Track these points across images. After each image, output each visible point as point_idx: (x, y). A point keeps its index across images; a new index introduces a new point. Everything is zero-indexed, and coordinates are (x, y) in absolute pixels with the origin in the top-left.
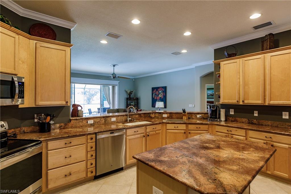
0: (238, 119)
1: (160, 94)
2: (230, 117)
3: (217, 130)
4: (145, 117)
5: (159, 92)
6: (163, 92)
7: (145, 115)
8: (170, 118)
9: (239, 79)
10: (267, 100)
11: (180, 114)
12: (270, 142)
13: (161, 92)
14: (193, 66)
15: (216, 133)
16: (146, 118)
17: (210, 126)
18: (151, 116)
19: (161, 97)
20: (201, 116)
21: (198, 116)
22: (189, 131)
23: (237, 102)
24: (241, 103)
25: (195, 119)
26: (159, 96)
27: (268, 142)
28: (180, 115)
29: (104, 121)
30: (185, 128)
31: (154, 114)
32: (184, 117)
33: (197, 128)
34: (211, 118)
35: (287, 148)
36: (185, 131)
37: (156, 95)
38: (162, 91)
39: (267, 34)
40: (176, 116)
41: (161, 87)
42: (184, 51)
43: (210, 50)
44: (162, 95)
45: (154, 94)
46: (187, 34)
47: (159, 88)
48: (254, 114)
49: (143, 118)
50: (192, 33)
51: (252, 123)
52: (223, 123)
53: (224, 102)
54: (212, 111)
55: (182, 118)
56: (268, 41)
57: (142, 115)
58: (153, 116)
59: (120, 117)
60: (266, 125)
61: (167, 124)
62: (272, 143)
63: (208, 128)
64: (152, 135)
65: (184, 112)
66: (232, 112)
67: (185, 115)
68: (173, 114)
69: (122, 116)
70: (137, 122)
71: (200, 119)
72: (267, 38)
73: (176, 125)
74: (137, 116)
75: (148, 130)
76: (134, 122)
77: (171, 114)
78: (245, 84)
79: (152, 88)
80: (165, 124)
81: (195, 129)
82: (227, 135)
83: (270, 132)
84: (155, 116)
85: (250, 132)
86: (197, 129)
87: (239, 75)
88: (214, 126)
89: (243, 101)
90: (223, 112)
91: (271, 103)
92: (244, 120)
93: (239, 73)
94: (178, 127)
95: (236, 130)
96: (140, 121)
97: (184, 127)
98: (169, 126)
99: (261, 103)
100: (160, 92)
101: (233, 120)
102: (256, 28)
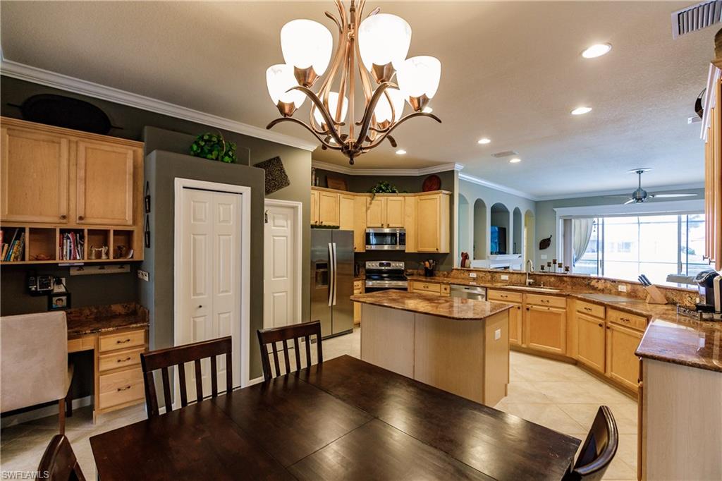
4: (574, 285)
16: (577, 286)
18: (591, 284)
29: (490, 277)
31: (603, 281)
33: (622, 319)
49: (568, 285)
58: (599, 285)
59: (515, 276)
64: (540, 312)
69: (520, 275)
74: (553, 279)
84: (605, 287)
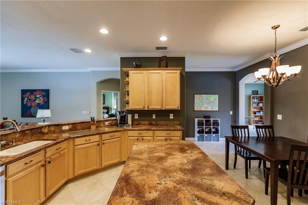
0: (141, 122)
1: (38, 99)
2: (135, 121)
3: (128, 136)
4: (32, 135)
5: (35, 96)
6: (44, 96)
7: (33, 131)
8: (74, 130)
9: (145, 88)
10: (164, 105)
11: (87, 123)
12: (169, 137)
13: (40, 96)
14: (90, 69)
15: (128, 137)
16: (35, 135)
17: (123, 132)
18: (42, 131)
19: (39, 102)
20: (109, 123)
21: (107, 123)
22: (103, 142)
23: (143, 108)
24: (146, 109)
25: (103, 127)
26: (36, 101)
27: (168, 137)
28: (86, 125)
30: (98, 140)
31: (48, 127)
32: (92, 127)
33: (111, 136)
34: (120, 124)
35: (179, 139)
36: (98, 143)
37: (30, 100)
38: (42, 95)
39: (163, 56)
40: (81, 126)
41: (39, 90)
42: (88, 51)
43: (117, 57)
44: (42, 101)
45: (26, 99)
46: (104, 31)
47: (35, 90)
48: (152, 117)
49: (29, 136)
50: (109, 32)
51: (152, 125)
52: (130, 128)
53: (132, 108)
54: (121, 117)
55: (90, 128)
56: (164, 61)
57: (27, 132)
58: (46, 130)
60: (160, 125)
61: (76, 139)
62: (170, 138)
63: (121, 135)
64: (55, 159)
65: (92, 121)
66: (136, 117)
67: (93, 124)
68: (77, 124)
70: (19, 145)
71: (108, 126)
72: (163, 59)
73: (87, 138)
75: (48, 155)
76: (12, 147)
77: (75, 125)
78: (150, 93)
79: (22, 90)
80: (72, 140)
81: (109, 138)
82: (138, 138)
83: (169, 130)
84: (49, 131)
85: (156, 132)
86: (111, 138)
87: (145, 85)
88: (126, 132)
89: (148, 107)
90: (130, 117)
91: (166, 108)
92: (146, 122)
93: (145, 83)
94: (90, 140)
95: (146, 132)
96: (25, 143)
97: (97, 138)
98: (78, 141)
99: (160, 108)
100: (38, 96)
101: (137, 123)
102: (158, 48)
